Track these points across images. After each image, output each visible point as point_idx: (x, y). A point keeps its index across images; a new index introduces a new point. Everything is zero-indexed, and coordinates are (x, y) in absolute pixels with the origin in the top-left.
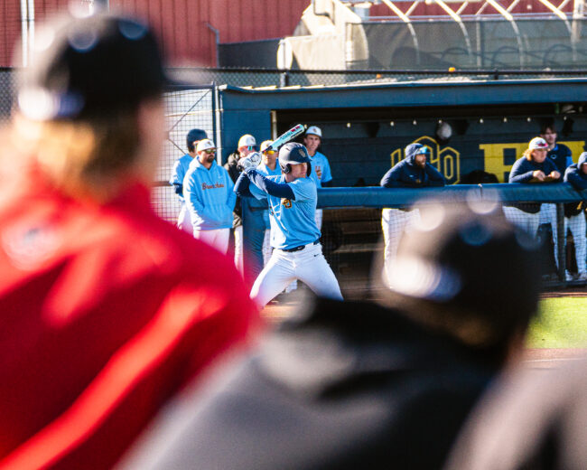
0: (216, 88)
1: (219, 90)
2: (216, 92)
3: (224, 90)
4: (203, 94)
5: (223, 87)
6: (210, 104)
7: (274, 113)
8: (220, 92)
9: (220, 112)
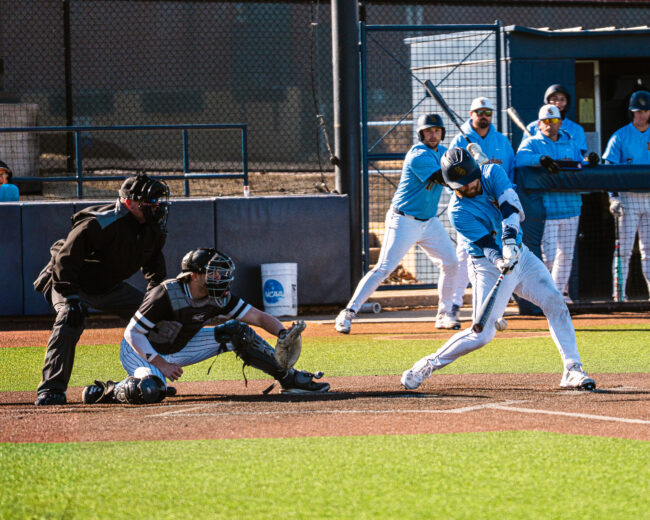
0: (502, 29)
1: (505, 32)
2: (502, 34)
3: (511, 32)
4: (484, 37)
5: (510, 28)
6: (493, 50)
7: (596, 64)
8: (506, 36)
9: (507, 61)
